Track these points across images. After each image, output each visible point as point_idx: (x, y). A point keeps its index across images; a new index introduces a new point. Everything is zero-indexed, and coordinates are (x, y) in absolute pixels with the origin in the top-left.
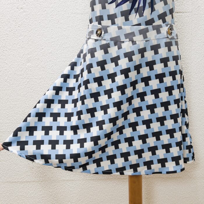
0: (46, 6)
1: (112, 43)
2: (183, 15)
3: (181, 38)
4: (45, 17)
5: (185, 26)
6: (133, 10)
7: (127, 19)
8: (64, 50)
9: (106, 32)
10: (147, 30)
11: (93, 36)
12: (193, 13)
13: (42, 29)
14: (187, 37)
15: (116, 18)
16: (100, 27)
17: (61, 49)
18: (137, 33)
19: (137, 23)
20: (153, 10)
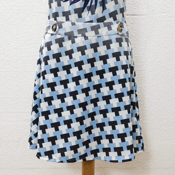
0: (13, 5)
1: (66, 37)
2: (139, 17)
3: (137, 38)
4: (12, 15)
5: (141, 28)
6: (86, 8)
7: (80, 16)
8: (28, 46)
9: (61, 27)
10: (99, 27)
11: (50, 31)
12: (148, 16)
13: (8, 26)
14: (142, 38)
15: (70, 14)
16: (55, 22)
17: (26, 45)
18: (89, 29)
19: (89, 20)
20: (104, 8)
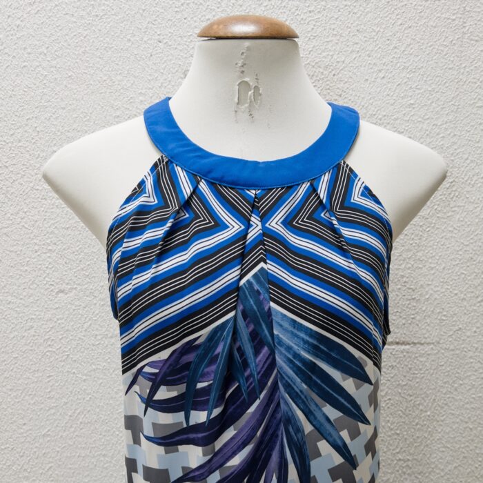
0: (33, 317)
2: (414, 349)
3: (405, 410)
4: (31, 344)
5: (418, 380)
8: (81, 429)
12: (441, 346)
13: (21, 375)
14: (421, 407)
17: (75, 426)
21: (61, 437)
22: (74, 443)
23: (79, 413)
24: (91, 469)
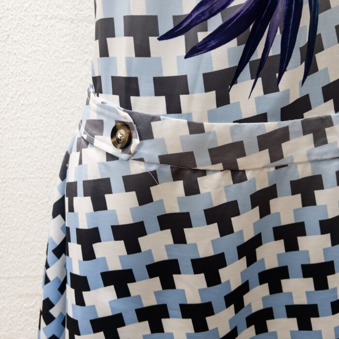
21: (3, 118)
22: (16, 124)
23: (20, 95)
24: (32, 150)
